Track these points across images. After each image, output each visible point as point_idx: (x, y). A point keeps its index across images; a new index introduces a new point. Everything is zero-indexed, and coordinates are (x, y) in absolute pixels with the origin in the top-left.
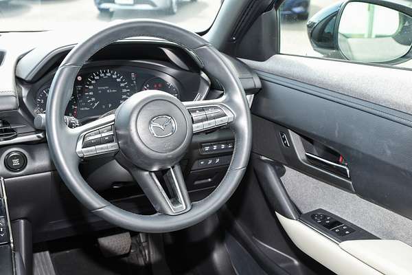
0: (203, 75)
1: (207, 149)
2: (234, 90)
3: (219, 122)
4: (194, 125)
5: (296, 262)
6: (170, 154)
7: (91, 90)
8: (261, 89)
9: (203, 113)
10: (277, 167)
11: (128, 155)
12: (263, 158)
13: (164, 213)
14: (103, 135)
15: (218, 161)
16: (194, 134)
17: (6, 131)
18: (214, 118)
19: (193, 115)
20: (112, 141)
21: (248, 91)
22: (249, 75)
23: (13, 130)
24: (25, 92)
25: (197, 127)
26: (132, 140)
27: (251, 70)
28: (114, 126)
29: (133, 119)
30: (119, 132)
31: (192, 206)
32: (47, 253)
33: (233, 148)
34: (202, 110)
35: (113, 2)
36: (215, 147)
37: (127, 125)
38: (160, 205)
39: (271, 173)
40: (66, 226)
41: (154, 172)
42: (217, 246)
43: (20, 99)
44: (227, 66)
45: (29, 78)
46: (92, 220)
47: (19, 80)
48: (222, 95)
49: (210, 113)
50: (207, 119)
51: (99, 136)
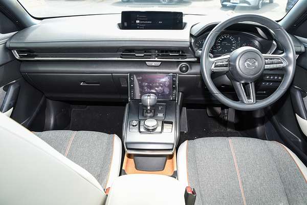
0: (274, 42)
1: (268, 77)
2: (290, 51)
3: (278, 66)
4: (266, 66)
5: (300, 140)
6: (251, 77)
7: (219, 43)
8: (304, 53)
9: (271, 60)
10: (302, 93)
11: (233, 74)
12: (296, 87)
13: (243, 102)
14: (224, 63)
15: (271, 84)
16: (265, 70)
17: (183, 55)
18: (276, 64)
19: (266, 61)
20: (227, 67)
21: (297, 53)
22: (299, 45)
23: (185, 56)
24: (193, 41)
25: (267, 67)
26: (236, 68)
27: (301, 42)
28: (229, 60)
29: (238, 58)
30: (231, 63)
31: (256, 102)
32: (185, 108)
33: (282, 79)
34: (271, 59)
35: (230, 2)
36: (276, 78)
37: (235, 61)
38: (242, 98)
39: (298, 95)
40: (202, 99)
41: (242, 83)
42: (259, 125)
43: (191, 43)
44: (289, 39)
45: (195, 35)
46: (213, 99)
47: (191, 35)
48: (283, 53)
49: (275, 61)
50: (272, 64)
51: (222, 63)
